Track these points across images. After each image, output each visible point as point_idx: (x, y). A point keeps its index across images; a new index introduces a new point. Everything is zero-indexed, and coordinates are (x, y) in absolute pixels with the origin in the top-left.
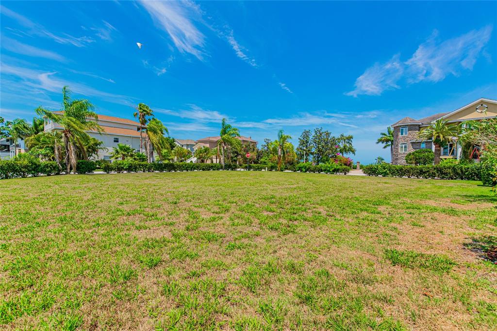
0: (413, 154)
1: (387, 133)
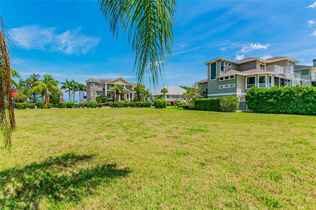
0: (100, 97)
1: (66, 83)
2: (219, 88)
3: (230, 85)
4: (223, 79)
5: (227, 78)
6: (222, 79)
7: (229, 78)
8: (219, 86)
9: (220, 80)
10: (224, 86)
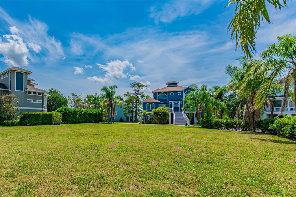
2: (27, 102)
3: (38, 101)
4: (31, 94)
5: (35, 93)
6: (30, 92)
7: (37, 95)
8: (27, 99)
9: (28, 93)
10: (32, 100)
